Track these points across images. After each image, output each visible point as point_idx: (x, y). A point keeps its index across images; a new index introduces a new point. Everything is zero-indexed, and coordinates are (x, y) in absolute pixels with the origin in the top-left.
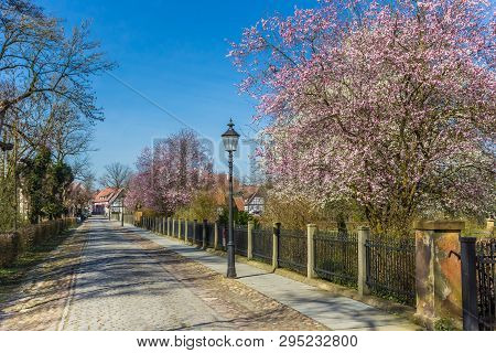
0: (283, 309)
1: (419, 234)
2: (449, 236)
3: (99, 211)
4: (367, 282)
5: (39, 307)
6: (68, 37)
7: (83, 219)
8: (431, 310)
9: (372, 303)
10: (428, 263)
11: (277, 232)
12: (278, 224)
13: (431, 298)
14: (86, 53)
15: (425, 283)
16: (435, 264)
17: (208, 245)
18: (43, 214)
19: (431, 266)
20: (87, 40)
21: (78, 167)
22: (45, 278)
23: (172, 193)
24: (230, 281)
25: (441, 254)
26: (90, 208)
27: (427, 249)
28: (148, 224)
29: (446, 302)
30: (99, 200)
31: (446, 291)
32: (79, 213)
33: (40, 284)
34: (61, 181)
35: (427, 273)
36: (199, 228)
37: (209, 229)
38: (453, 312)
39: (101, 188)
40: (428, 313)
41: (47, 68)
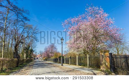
0: (74, 70)
1: (101, 53)
2: (107, 53)
3: (37, 58)
4: (89, 65)
5: (26, 70)
6: (34, 28)
7: (35, 60)
8: (104, 68)
9: (90, 68)
10: (103, 58)
11: (70, 58)
12: (71, 56)
13: (104, 65)
14: (37, 31)
15: (102, 63)
16: (105, 58)
17: (57, 62)
18: (28, 57)
19: (104, 59)
20: (37, 28)
21: (34, 51)
22: (28, 66)
23: (50, 54)
24: (62, 66)
25: (106, 57)
26: (36, 58)
27: (103, 56)
28: (46, 60)
29: (107, 66)
30: (38, 57)
31: (107, 64)
32: (34, 58)
33: (27, 67)
34: (31, 52)
35: (103, 61)
36: (55, 59)
37: (57, 59)
38: (108, 68)
39: (38, 55)
40: (103, 68)
41: (30, 33)
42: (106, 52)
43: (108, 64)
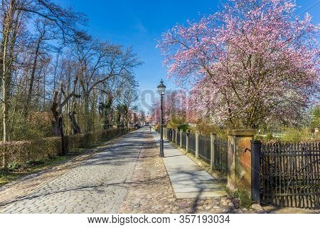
1: (229, 138)
2: (246, 139)
4: (215, 163)
10: (233, 155)
13: (233, 177)
15: (231, 168)
16: (236, 156)
25: (240, 150)
27: (233, 147)
31: (243, 173)
35: (232, 162)
38: (246, 186)
40: (232, 185)
42: (243, 136)
43: (246, 173)
